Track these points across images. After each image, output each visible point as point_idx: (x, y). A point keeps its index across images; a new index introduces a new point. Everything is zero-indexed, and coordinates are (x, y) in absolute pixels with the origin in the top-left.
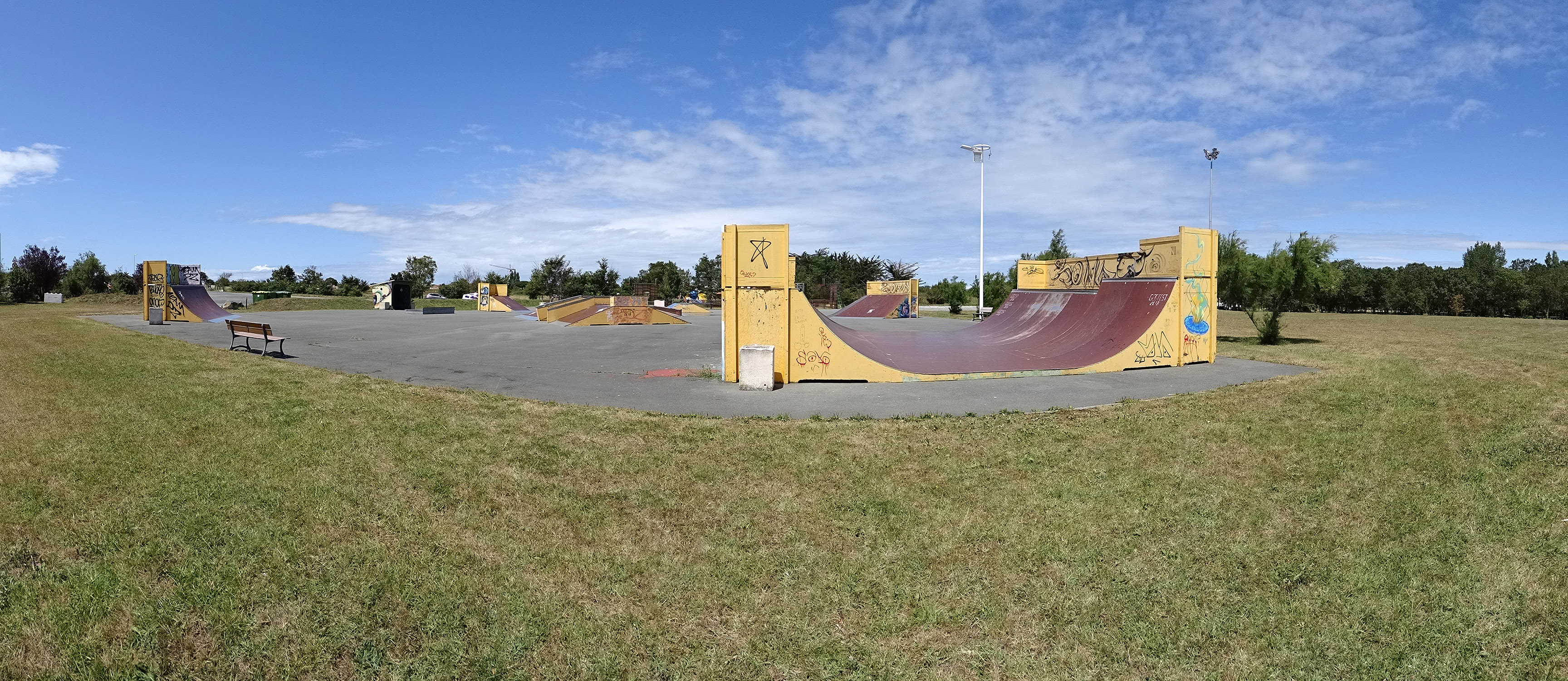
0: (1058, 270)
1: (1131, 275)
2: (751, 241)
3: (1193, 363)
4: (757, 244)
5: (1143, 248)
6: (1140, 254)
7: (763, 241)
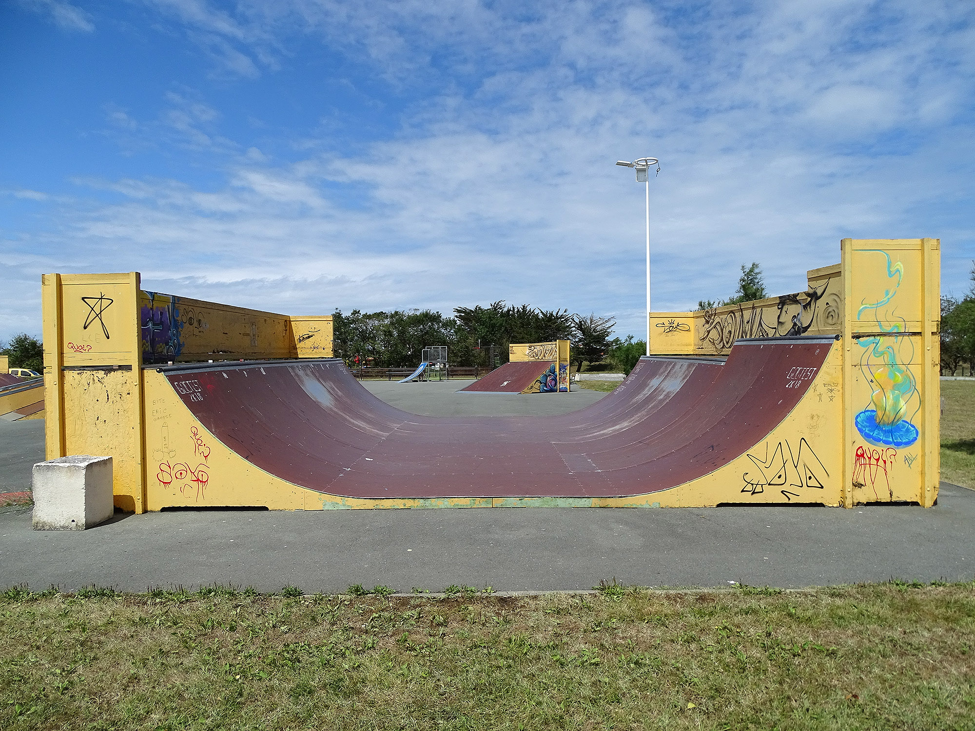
0: (707, 326)
1: (798, 331)
2: (83, 299)
3: (878, 504)
4: (92, 302)
5: (814, 284)
6: (808, 295)
7: (101, 298)
